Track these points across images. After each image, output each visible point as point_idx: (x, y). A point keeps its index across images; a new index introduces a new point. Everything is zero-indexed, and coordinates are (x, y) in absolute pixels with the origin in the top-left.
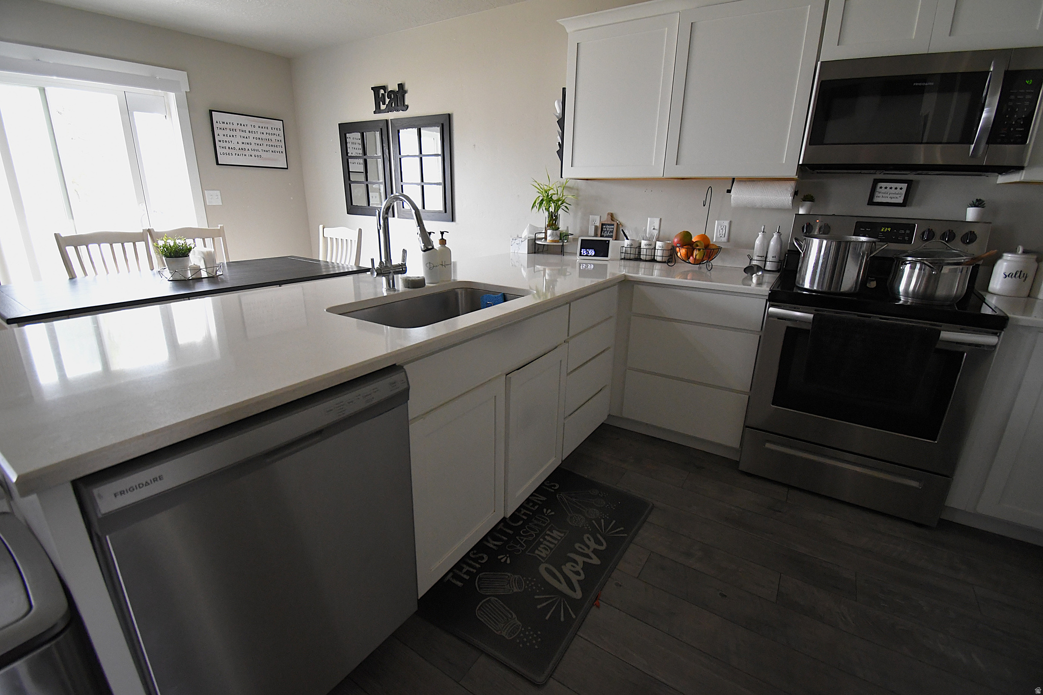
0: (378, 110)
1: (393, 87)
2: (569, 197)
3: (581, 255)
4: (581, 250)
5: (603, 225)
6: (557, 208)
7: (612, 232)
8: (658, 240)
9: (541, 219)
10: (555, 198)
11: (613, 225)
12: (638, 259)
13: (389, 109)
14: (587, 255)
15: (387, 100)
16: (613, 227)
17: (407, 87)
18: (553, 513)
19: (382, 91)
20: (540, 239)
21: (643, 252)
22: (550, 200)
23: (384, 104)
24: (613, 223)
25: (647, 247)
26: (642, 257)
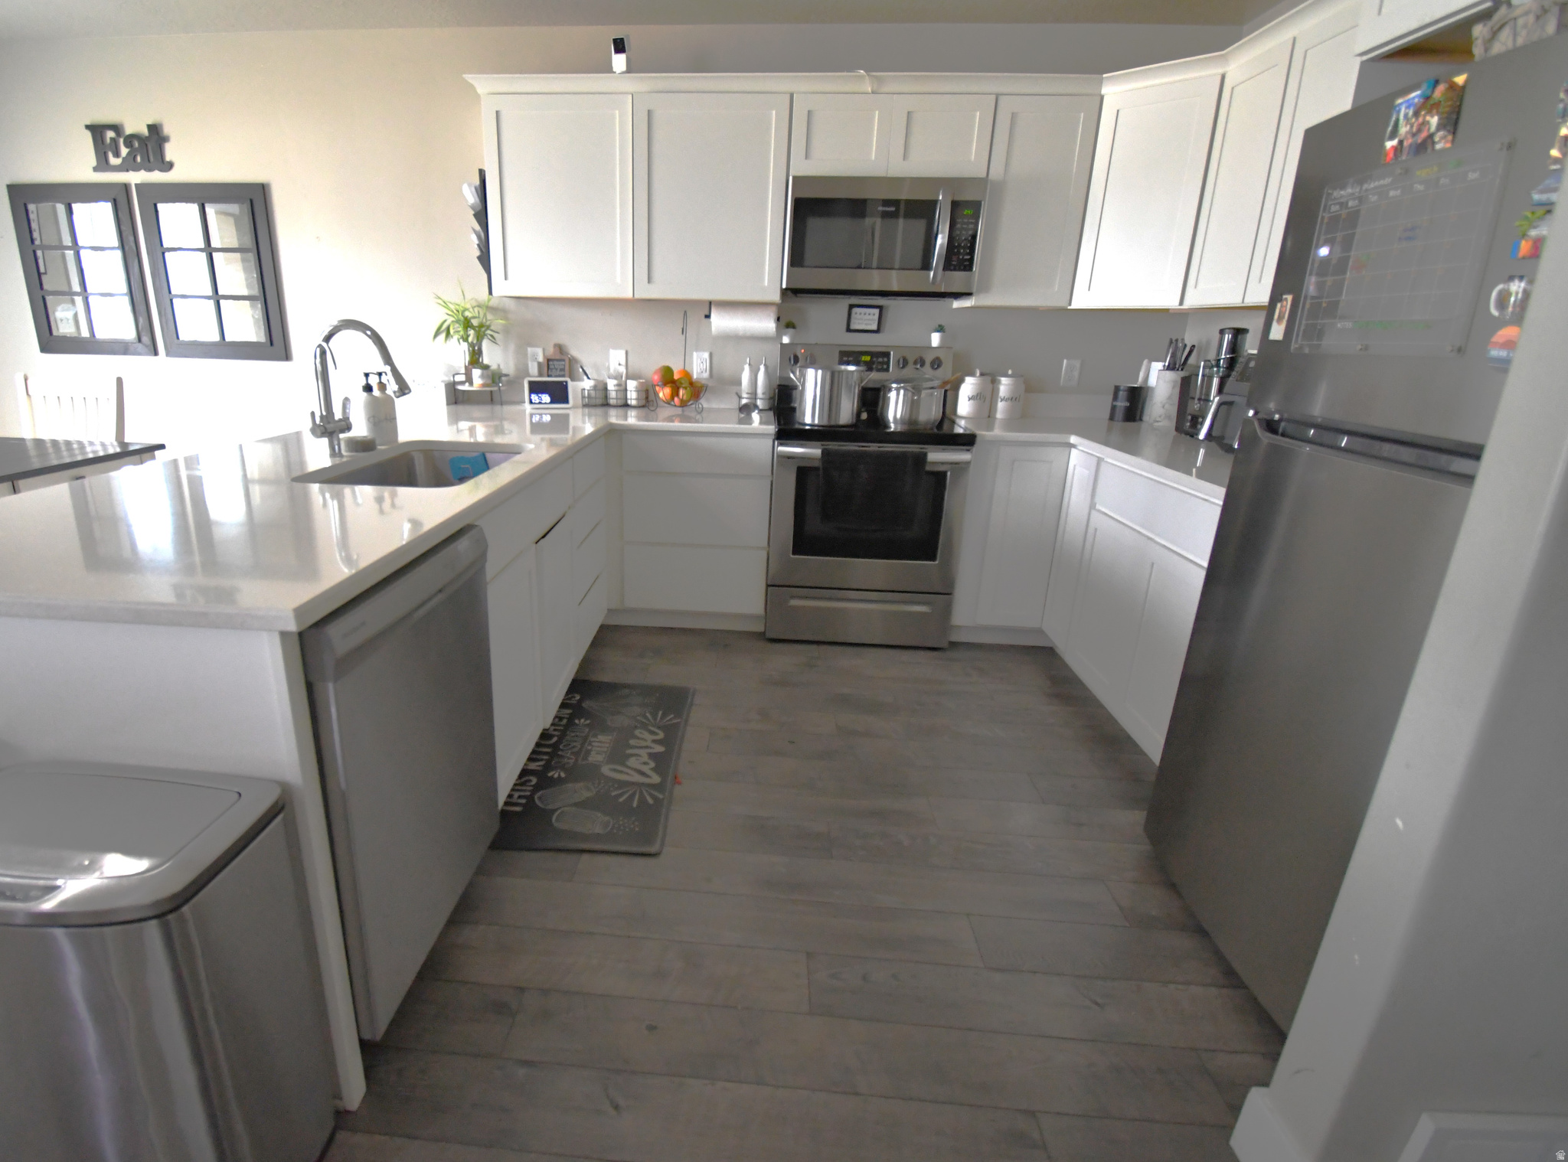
0: (102, 165)
1: (136, 125)
2: (498, 323)
3: (531, 402)
4: (530, 396)
5: (548, 360)
6: (480, 337)
7: (563, 370)
8: (628, 378)
9: (457, 353)
10: (475, 322)
11: (564, 360)
12: (606, 404)
13: (128, 165)
14: (540, 403)
15: (124, 151)
16: (563, 363)
17: (167, 130)
18: (588, 722)
19: (110, 134)
20: (462, 383)
21: (613, 395)
22: (467, 324)
23: (117, 154)
24: (563, 357)
25: (616, 388)
26: (611, 402)
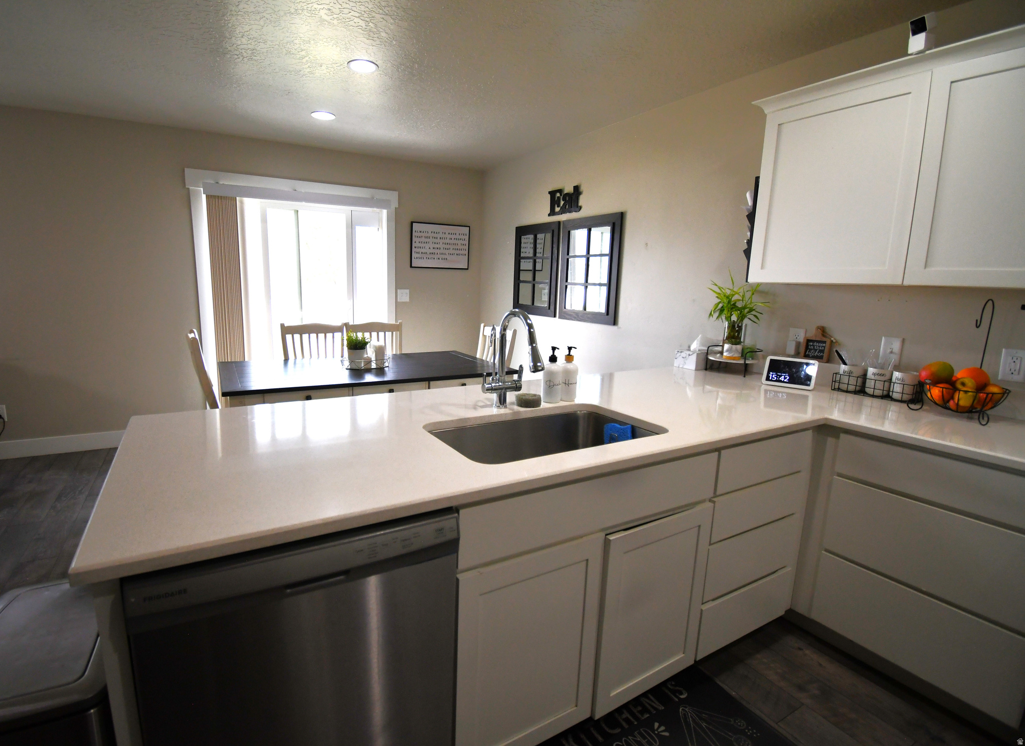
0: (552, 213)
1: (569, 189)
2: (758, 303)
3: (768, 379)
4: (768, 373)
5: (808, 341)
6: (742, 317)
7: (822, 351)
8: (897, 368)
10: (739, 305)
11: (825, 342)
12: (861, 391)
13: (563, 211)
14: (776, 381)
15: (562, 203)
16: (824, 345)
17: (582, 188)
18: (667, 734)
19: (558, 195)
21: (870, 384)
22: (733, 307)
23: (558, 206)
24: (824, 339)
25: (877, 377)
26: (867, 390)
